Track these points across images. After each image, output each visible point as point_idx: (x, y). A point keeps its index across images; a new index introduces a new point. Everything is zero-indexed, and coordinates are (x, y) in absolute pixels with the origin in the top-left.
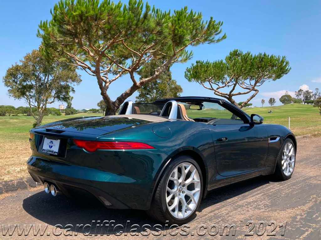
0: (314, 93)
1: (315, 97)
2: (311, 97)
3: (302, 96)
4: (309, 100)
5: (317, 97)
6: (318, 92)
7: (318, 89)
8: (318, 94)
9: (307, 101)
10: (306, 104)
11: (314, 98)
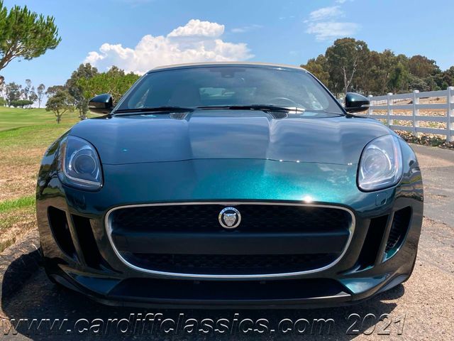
0: (23, 88)
1: (26, 95)
2: (19, 95)
3: (4, 92)
4: (16, 100)
5: (29, 95)
6: (30, 86)
7: (29, 80)
8: (30, 90)
9: (13, 101)
10: (12, 107)
11: (24, 96)
